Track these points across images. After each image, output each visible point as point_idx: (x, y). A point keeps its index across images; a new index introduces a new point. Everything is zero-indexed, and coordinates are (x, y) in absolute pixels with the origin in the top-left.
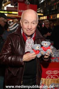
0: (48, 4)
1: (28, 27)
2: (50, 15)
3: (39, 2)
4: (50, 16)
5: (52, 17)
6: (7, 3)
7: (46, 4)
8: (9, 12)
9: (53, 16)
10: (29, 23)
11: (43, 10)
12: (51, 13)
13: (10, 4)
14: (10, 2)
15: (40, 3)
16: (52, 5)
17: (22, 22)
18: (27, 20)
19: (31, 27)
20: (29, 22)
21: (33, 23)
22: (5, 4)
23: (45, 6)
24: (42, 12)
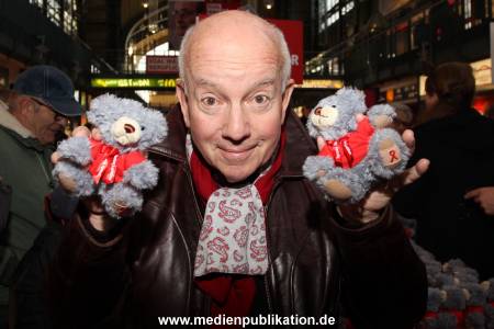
0: (363, 28)
1: (226, 125)
2: (382, 82)
3: (317, 26)
4: (382, 90)
5: (395, 94)
6: (148, 39)
7: (356, 30)
8: (161, 83)
9: (398, 86)
10: (226, 98)
11: (340, 63)
12: (386, 74)
13: (166, 45)
14: (165, 32)
15: (323, 26)
16: (388, 33)
17: (187, 100)
18: (213, 85)
19: (247, 124)
20: (229, 94)
21: (259, 99)
22: (142, 43)
23: (351, 44)
24: (336, 71)
